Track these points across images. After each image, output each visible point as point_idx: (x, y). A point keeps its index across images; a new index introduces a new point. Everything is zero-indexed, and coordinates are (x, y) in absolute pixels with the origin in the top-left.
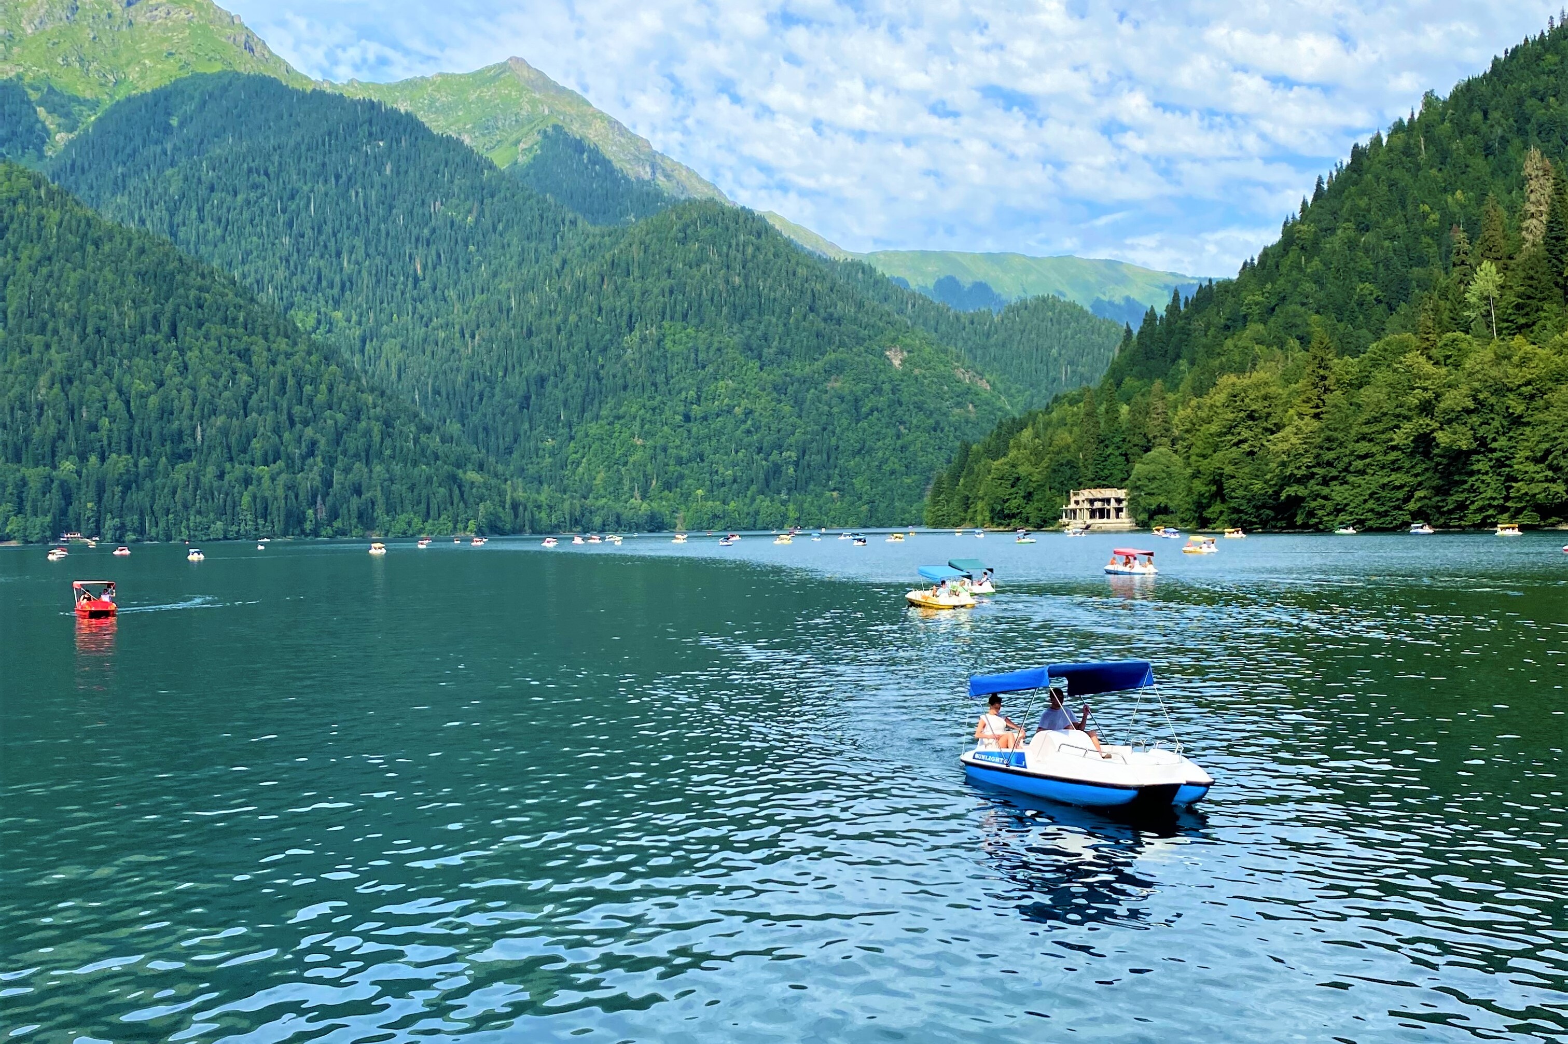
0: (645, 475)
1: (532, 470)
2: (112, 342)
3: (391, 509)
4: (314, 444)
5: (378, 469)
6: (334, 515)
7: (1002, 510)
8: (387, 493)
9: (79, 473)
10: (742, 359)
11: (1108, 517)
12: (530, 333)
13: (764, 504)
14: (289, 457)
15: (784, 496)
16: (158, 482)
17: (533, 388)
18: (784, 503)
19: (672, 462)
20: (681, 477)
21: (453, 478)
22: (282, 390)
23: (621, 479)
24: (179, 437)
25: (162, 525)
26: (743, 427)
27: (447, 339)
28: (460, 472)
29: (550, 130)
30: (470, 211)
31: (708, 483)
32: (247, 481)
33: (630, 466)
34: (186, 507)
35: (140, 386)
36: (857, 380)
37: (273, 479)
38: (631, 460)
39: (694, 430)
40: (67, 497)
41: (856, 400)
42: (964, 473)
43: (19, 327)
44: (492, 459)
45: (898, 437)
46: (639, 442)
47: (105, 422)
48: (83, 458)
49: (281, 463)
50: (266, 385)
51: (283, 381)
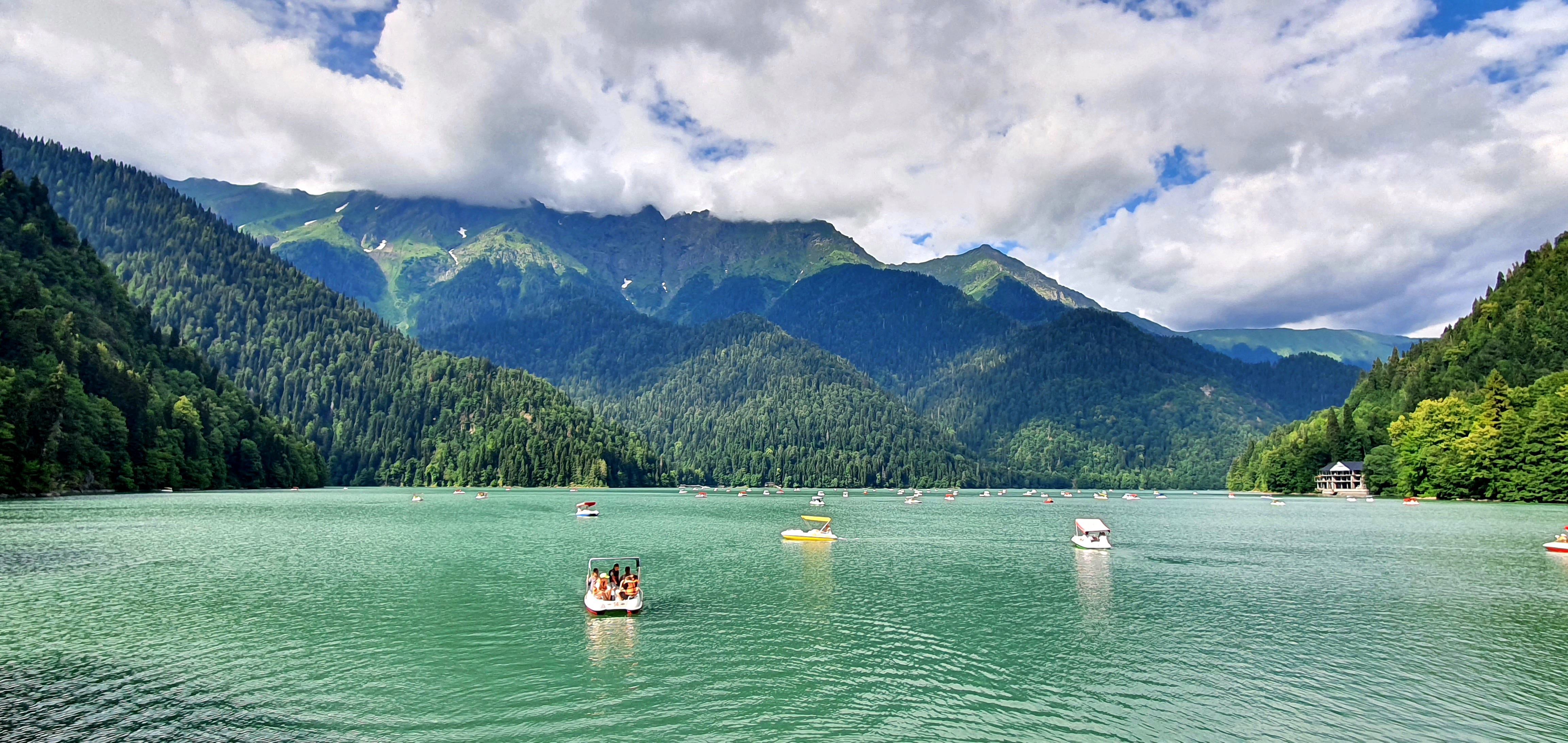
0: (1054, 458)
1: (991, 454)
2: (790, 392)
3: (917, 474)
4: (881, 440)
5: (911, 453)
6: (890, 476)
7: (1275, 482)
8: (915, 465)
9: (774, 454)
10: (1110, 393)
11: (1350, 487)
12: (990, 383)
13: (1126, 476)
14: (869, 447)
15: (1137, 470)
16: (809, 458)
17: (992, 411)
18: (1137, 474)
19: (1069, 450)
20: (1075, 458)
21: (949, 459)
22: (866, 414)
23: (1040, 460)
24: (819, 437)
25: (810, 479)
26: (1112, 431)
27: (947, 387)
28: (953, 455)
29: (1003, 279)
30: (960, 323)
31: (1090, 462)
32: (849, 459)
33: (1045, 452)
34: (821, 471)
35: (802, 413)
36: (1182, 404)
37: (861, 458)
38: (1045, 449)
39: (1082, 432)
40: (769, 466)
41: (1182, 415)
42: (1252, 458)
43: (752, 386)
44: (970, 449)
45: (1210, 437)
46: (1051, 439)
47: (785, 430)
48: (776, 447)
49: (865, 450)
50: (859, 411)
51: (867, 409)
